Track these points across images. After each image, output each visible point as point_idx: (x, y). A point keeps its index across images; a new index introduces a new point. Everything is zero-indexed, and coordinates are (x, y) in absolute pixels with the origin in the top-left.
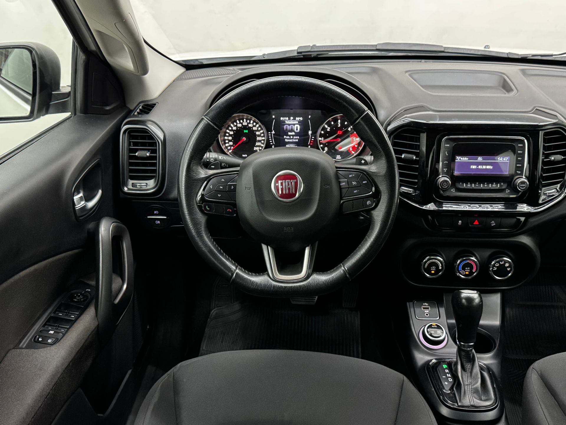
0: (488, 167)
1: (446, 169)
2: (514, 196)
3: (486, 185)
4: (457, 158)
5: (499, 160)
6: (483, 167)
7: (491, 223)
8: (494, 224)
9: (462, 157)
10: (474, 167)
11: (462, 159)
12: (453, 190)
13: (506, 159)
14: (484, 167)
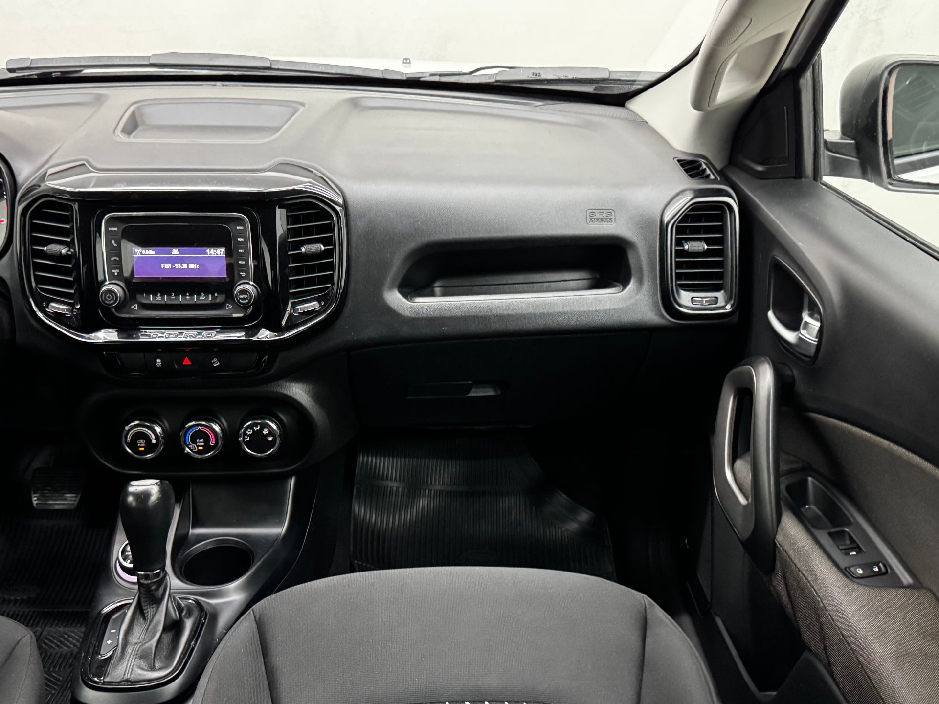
0: (191, 266)
1: (118, 271)
2: (241, 315)
3: (188, 298)
4: (136, 250)
5: (209, 253)
6: (182, 266)
7: (212, 362)
8: (219, 364)
9: (144, 250)
10: (167, 266)
11: (144, 252)
12: (135, 307)
13: (220, 251)
14: (185, 266)
